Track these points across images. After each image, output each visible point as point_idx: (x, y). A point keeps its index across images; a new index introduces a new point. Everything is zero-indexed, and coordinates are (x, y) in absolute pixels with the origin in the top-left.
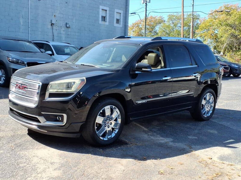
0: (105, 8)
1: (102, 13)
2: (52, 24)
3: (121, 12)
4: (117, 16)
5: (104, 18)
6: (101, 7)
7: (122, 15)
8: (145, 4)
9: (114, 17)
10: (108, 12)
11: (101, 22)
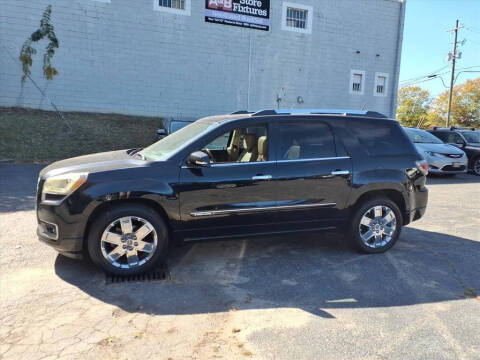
0: (359, 72)
1: (353, 80)
2: (278, 100)
3: (387, 75)
4: (378, 82)
5: (356, 86)
6: (353, 71)
7: (387, 80)
8: (452, 61)
9: (373, 83)
10: (364, 78)
11: (351, 91)
